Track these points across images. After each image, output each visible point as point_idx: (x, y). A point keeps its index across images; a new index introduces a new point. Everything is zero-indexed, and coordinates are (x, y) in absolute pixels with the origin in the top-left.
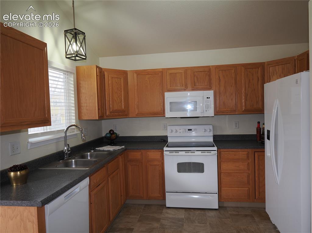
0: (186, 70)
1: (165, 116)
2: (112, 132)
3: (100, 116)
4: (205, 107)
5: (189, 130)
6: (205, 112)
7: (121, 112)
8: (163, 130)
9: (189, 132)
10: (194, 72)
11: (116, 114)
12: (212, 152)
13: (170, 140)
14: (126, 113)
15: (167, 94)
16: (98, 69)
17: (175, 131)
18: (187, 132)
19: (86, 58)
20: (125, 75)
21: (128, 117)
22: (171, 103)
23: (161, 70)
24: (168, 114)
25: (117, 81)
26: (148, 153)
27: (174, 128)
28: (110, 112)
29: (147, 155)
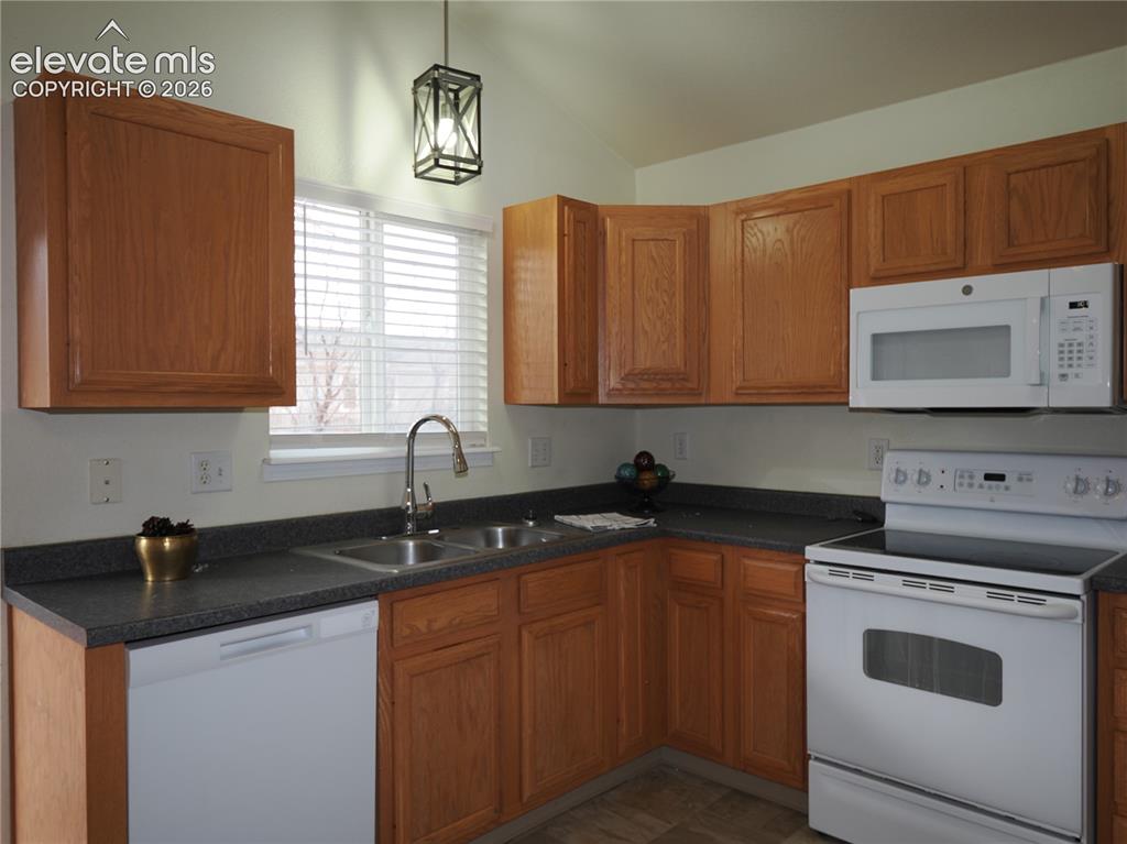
0: (964, 168)
1: (847, 404)
2: (645, 462)
3: (568, 391)
4: (1055, 356)
5: (988, 477)
6: (1055, 381)
7: (668, 380)
8: (871, 469)
9: (990, 487)
10: (1009, 174)
11: (645, 385)
12: (1050, 600)
13: (894, 520)
14: (689, 385)
15: (860, 298)
16: (566, 208)
17: (916, 477)
18: (981, 486)
19: (480, 168)
20: (694, 227)
21: (703, 401)
22: (877, 339)
23: (846, 186)
24: (864, 391)
25: (654, 254)
26: (747, 562)
27: (911, 463)
28: (625, 378)
29: (742, 571)
